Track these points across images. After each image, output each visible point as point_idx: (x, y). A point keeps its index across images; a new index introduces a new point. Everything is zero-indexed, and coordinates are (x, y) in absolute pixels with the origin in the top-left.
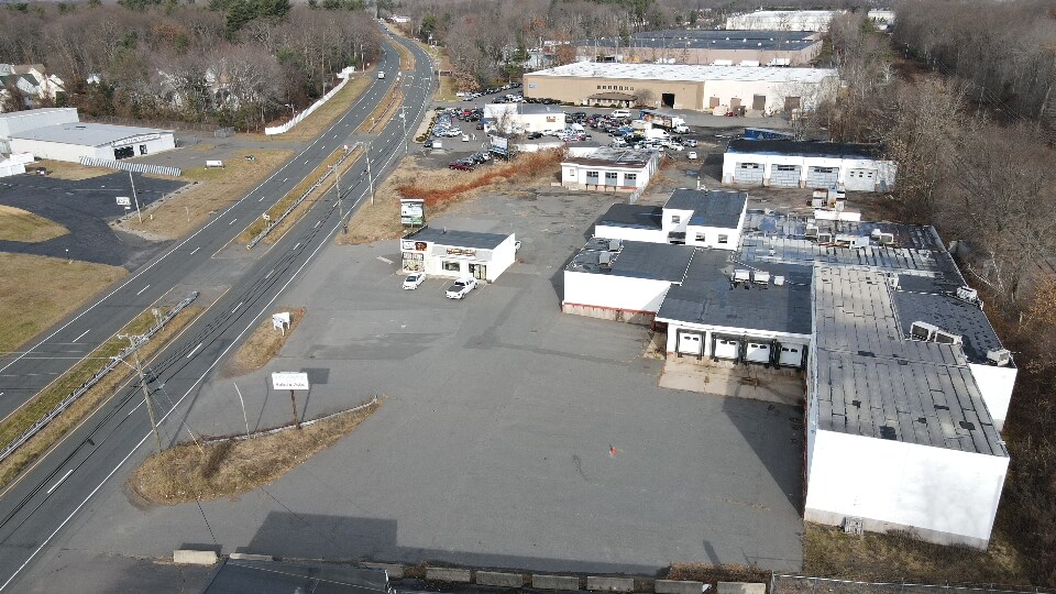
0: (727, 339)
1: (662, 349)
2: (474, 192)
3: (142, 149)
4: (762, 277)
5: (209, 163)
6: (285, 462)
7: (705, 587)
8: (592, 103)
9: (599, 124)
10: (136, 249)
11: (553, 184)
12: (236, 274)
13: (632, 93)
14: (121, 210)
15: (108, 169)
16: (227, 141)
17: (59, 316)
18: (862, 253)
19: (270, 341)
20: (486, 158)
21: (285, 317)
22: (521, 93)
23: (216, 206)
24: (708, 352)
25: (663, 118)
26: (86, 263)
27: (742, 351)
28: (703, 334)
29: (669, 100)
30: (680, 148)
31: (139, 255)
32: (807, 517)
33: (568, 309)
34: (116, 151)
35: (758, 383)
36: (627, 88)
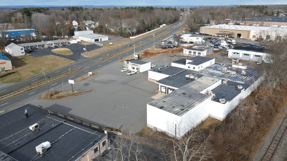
0: (171, 89)
2: (161, 54)
3: (101, 40)
4: (192, 77)
5: (110, 43)
7: (112, 131)
8: (217, 35)
10: (81, 58)
11: (181, 54)
14: (84, 51)
15: (92, 43)
16: (119, 39)
17: (57, 68)
18: (231, 76)
20: (172, 47)
21: (91, 73)
22: (199, 32)
23: (103, 52)
24: (167, 92)
25: (230, 40)
26: (70, 60)
28: (166, 87)
29: (239, 35)
32: (148, 125)
33: (149, 80)
34: (95, 40)
36: (227, 32)
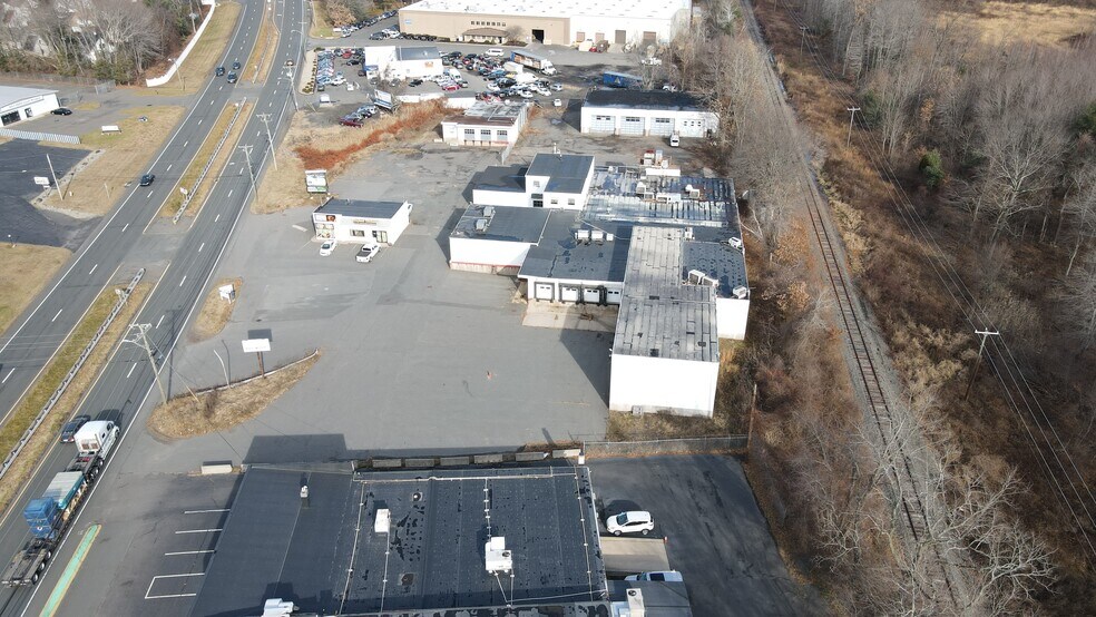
0: (569, 287)
1: (525, 296)
2: (365, 151)
3: (28, 111)
4: (597, 235)
5: (105, 128)
6: (260, 402)
7: (546, 455)
8: (467, 39)
9: (475, 66)
10: (70, 228)
11: (436, 140)
12: (172, 249)
13: (504, 29)
14: (40, 188)
17: (28, 300)
18: (675, 208)
19: (221, 310)
20: (373, 112)
22: (397, 27)
23: (127, 178)
24: (557, 297)
25: (533, 60)
26: (29, 246)
27: (581, 294)
28: (553, 284)
29: (539, 35)
30: (548, 93)
31: (74, 234)
32: (611, 407)
33: (454, 266)
34: (3, 118)
35: (592, 317)
36: (499, 24)
